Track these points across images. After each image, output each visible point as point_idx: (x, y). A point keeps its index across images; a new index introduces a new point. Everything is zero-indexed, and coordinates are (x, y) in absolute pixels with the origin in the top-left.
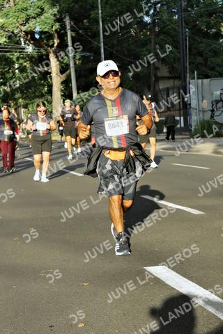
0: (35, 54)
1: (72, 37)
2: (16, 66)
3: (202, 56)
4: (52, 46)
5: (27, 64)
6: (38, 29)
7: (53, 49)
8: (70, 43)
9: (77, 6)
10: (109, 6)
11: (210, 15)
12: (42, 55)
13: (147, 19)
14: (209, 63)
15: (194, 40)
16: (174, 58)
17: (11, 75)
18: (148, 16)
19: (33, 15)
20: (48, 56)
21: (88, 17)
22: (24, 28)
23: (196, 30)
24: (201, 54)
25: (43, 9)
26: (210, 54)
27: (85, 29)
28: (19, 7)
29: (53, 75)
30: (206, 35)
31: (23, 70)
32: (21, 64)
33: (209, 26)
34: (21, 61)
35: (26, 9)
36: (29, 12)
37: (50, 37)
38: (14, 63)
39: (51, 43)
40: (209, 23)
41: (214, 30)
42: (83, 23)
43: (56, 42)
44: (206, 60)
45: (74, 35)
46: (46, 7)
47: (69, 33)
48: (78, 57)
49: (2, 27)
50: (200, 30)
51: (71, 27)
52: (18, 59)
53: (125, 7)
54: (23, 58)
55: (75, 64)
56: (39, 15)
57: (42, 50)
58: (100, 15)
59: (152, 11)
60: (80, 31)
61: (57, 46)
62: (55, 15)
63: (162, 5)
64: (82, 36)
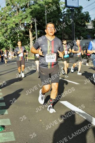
0: (25, 31)
1: (37, 25)
2: (18, 34)
3: (79, 32)
4: (30, 28)
5: (22, 34)
6: (25, 23)
7: (30, 29)
8: (36, 27)
9: (38, 15)
10: (49, 15)
11: (82, 19)
12: (27, 31)
13: (61, 20)
14: (81, 34)
15: (77, 27)
16: (70, 32)
17: (16, 37)
18: (62, 19)
19: (24, 18)
20: (29, 31)
21: (42, 19)
22: (21, 22)
23: (77, 24)
24: (79, 31)
25: (27, 16)
26: (82, 32)
27: (41, 23)
28: (19, 15)
29: (30, 38)
30: (81, 25)
31: (20, 36)
32: (20, 34)
33: (82, 23)
34: (20, 33)
35: (22, 16)
36: (23, 17)
37: (30, 25)
38: (17, 33)
39: (30, 27)
40: (82, 21)
41: (83, 24)
42: (40, 20)
43: (31, 27)
44: (80, 34)
45: (37, 24)
46: (28, 15)
47: (36, 24)
48: (38, 32)
49: (14, 22)
50: (79, 24)
51: (37, 22)
52: (19, 32)
53: (54, 16)
54: (20, 32)
55: (37, 34)
56: (26, 18)
57: (27, 29)
58: (46, 18)
59: (63, 17)
60: (39, 23)
61: (32, 28)
62: (31, 18)
63: (66, 15)
64: (40, 25)
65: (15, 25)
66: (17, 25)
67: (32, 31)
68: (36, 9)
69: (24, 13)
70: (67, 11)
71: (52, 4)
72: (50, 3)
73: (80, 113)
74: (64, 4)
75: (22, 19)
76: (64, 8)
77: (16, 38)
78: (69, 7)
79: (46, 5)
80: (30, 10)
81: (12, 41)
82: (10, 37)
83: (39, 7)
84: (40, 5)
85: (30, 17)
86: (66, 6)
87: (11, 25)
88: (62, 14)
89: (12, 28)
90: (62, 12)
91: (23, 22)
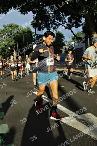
65: (5, 46)
66: (6, 46)
67: (15, 50)
68: (17, 36)
69: (10, 38)
70: (36, 37)
71: (27, 33)
72: (26, 32)
73: (45, 98)
74: (35, 33)
75: (9, 42)
76: (35, 36)
77: (5, 54)
78: (38, 35)
79: (24, 33)
80: (14, 37)
81: (3, 56)
82: (2, 53)
83: (19, 35)
84: (20, 34)
85: (14, 41)
86: (36, 34)
87: (2, 46)
88: (33, 39)
89: (3, 48)
90: (34, 38)
91: (9, 44)
